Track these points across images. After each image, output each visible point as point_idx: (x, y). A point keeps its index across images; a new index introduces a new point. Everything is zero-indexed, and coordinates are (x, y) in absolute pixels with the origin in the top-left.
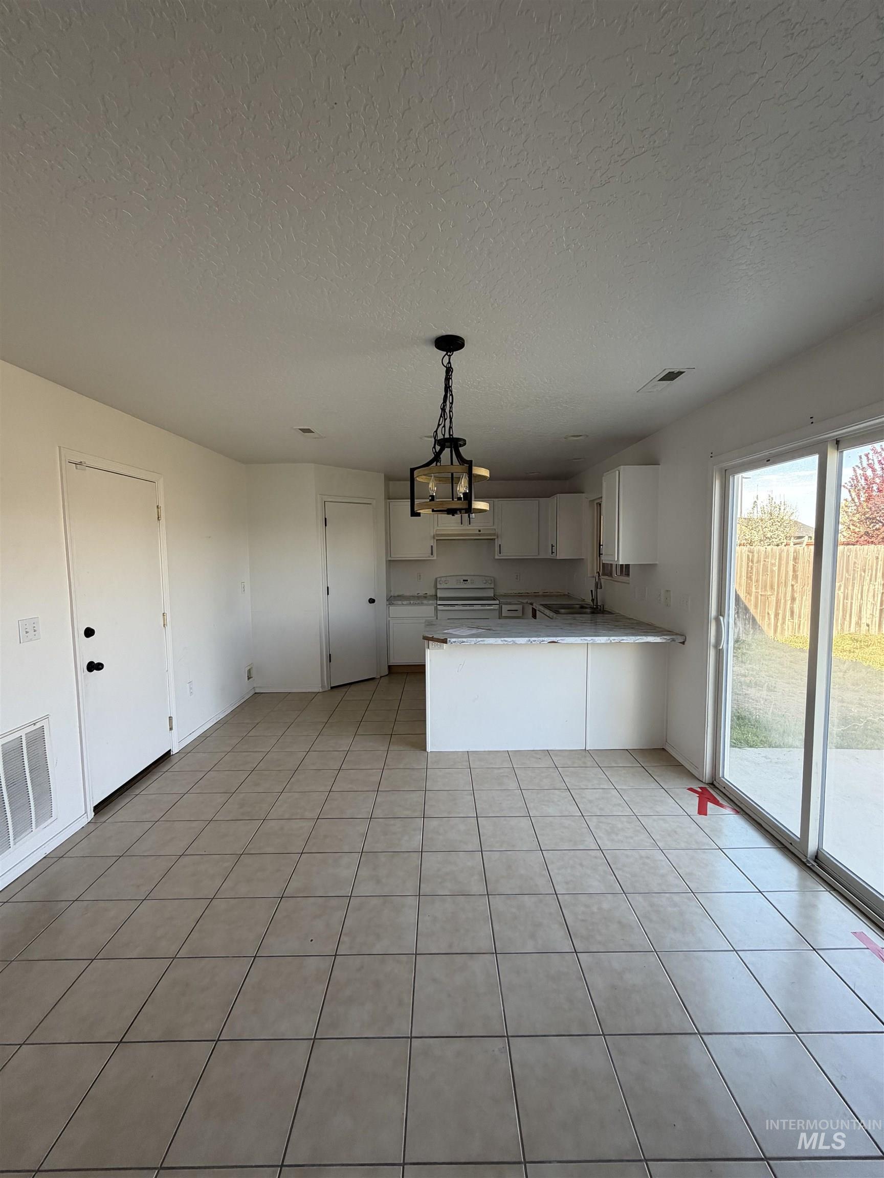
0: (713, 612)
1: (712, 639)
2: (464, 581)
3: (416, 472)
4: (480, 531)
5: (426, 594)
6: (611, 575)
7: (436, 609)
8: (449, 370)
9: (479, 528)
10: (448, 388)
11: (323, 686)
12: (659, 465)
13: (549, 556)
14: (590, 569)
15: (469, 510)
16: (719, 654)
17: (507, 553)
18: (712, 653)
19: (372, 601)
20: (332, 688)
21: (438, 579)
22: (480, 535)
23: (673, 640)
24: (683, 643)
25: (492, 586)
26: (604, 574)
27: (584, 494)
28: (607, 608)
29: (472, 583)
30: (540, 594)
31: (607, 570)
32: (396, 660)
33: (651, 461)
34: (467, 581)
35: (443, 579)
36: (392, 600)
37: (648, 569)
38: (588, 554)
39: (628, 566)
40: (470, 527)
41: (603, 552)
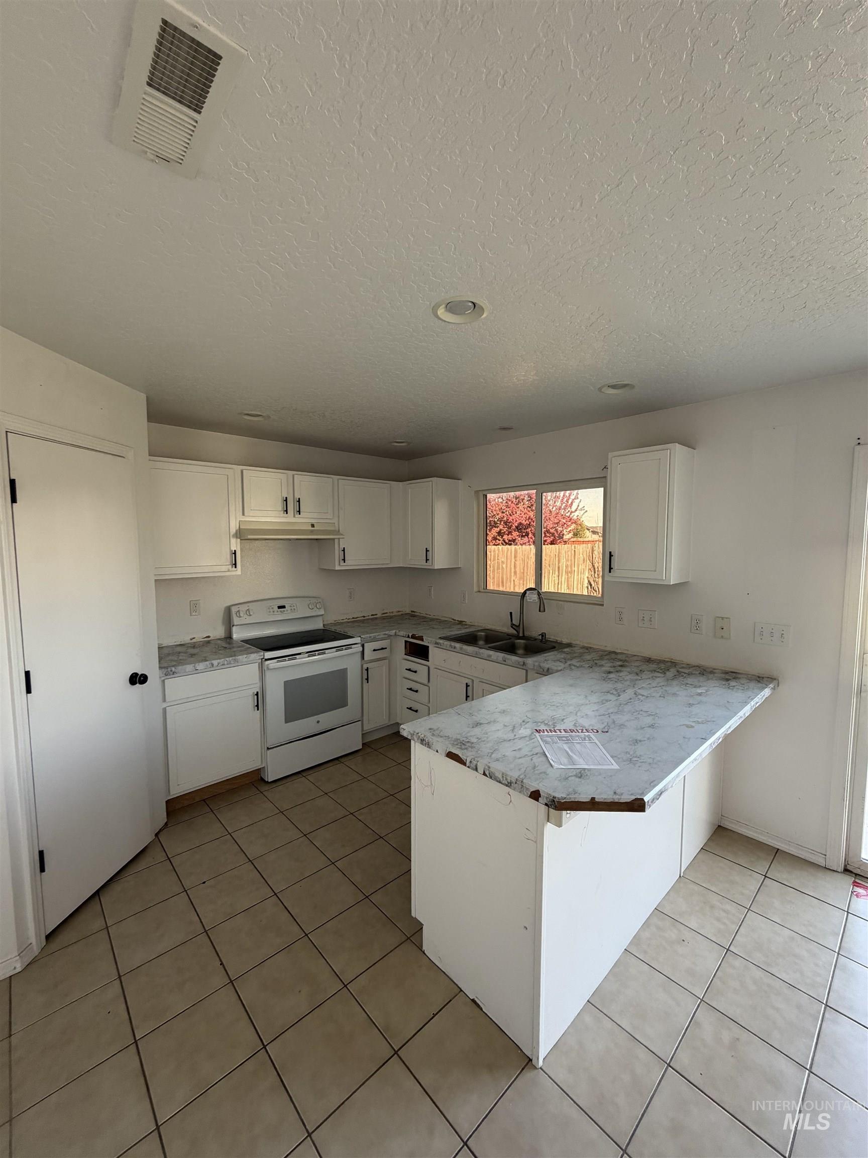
2: (280, 607)
4: (313, 526)
5: (209, 637)
9: (313, 521)
12: (695, 450)
17: (353, 562)
19: (137, 679)
21: (234, 610)
22: (312, 532)
25: (322, 612)
27: (460, 481)
29: (293, 610)
30: (379, 615)
34: (284, 607)
35: (243, 608)
40: (298, 519)
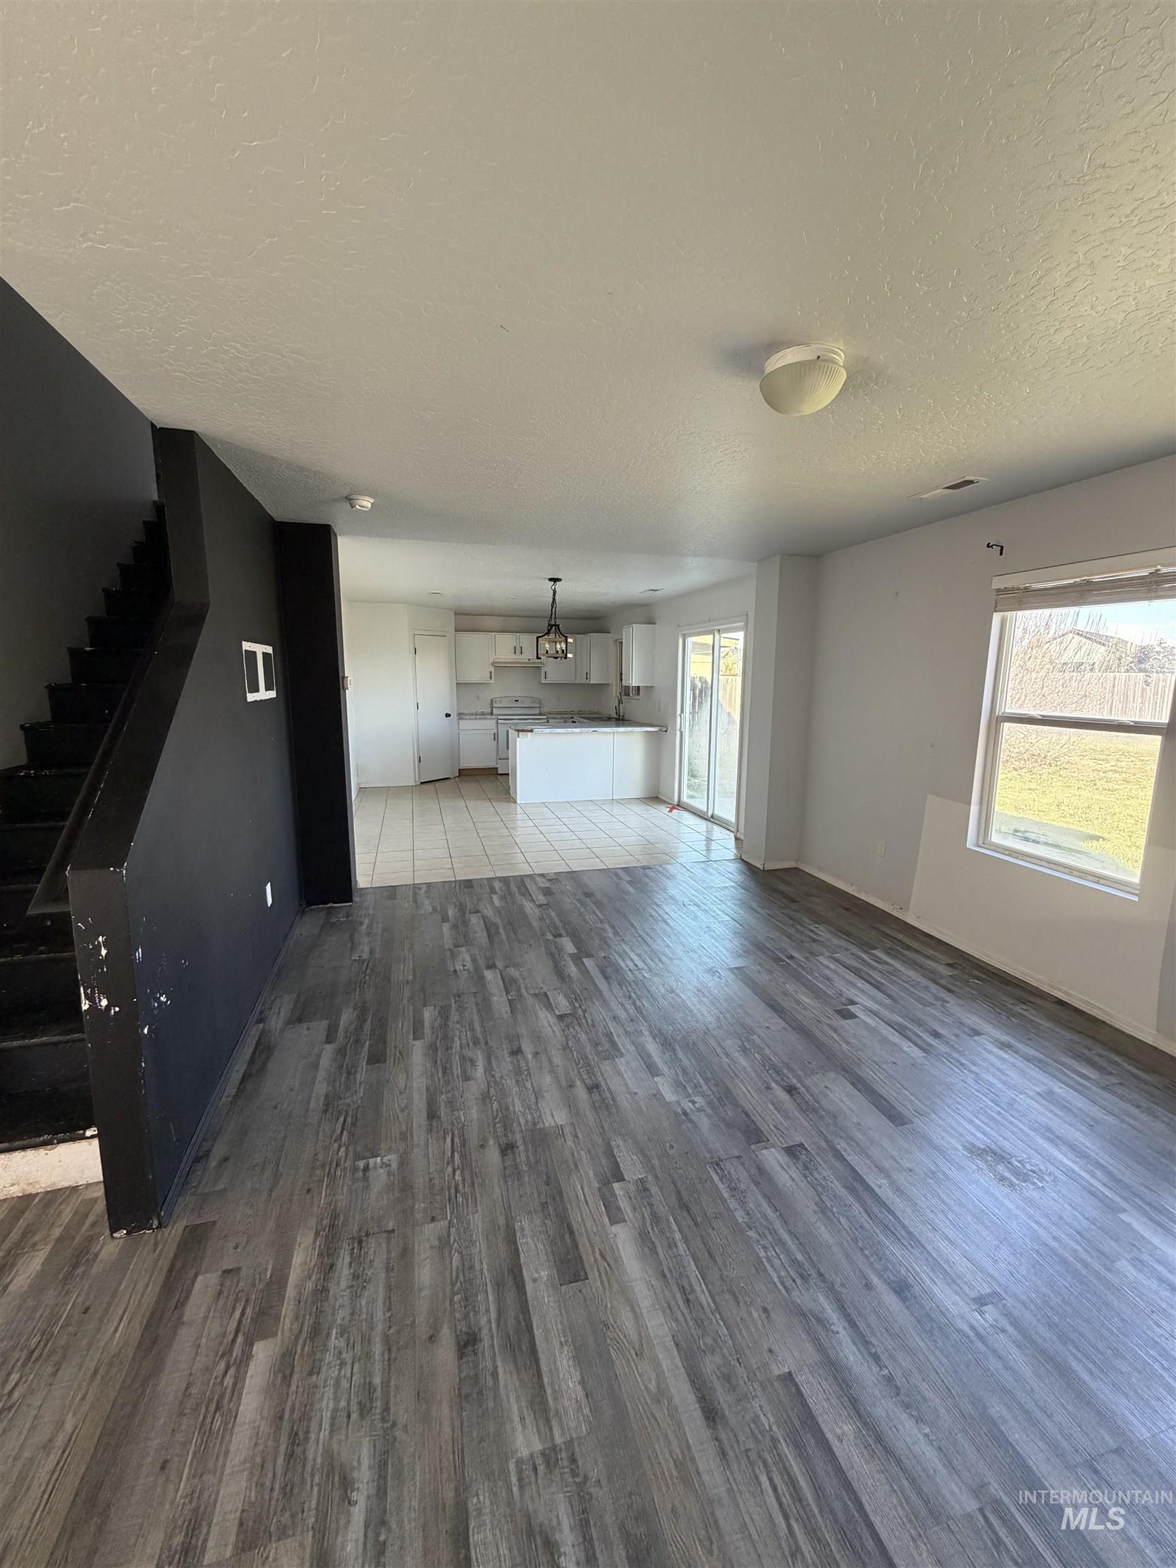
0: (679, 712)
1: (678, 727)
2: (515, 700)
3: (540, 639)
4: (529, 660)
5: (485, 711)
6: (628, 695)
7: (497, 723)
8: (555, 592)
9: (529, 658)
10: (554, 599)
11: (415, 782)
12: (655, 624)
13: (584, 681)
14: (615, 691)
15: (566, 658)
16: (681, 733)
17: (554, 678)
18: (678, 733)
19: (448, 715)
20: (422, 783)
21: (494, 699)
22: (529, 663)
23: (661, 730)
24: (666, 731)
25: (538, 705)
26: (625, 695)
27: (611, 635)
28: (626, 718)
29: (522, 703)
30: (576, 712)
31: (626, 691)
32: (464, 765)
33: (651, 621)
34: (518, 701)
35: (498, 699)
36: (461, 716)
37: (650, 688)
38: (613, 680)
39: (638, 687)
40: (521, 657)
41: (623, 678)
